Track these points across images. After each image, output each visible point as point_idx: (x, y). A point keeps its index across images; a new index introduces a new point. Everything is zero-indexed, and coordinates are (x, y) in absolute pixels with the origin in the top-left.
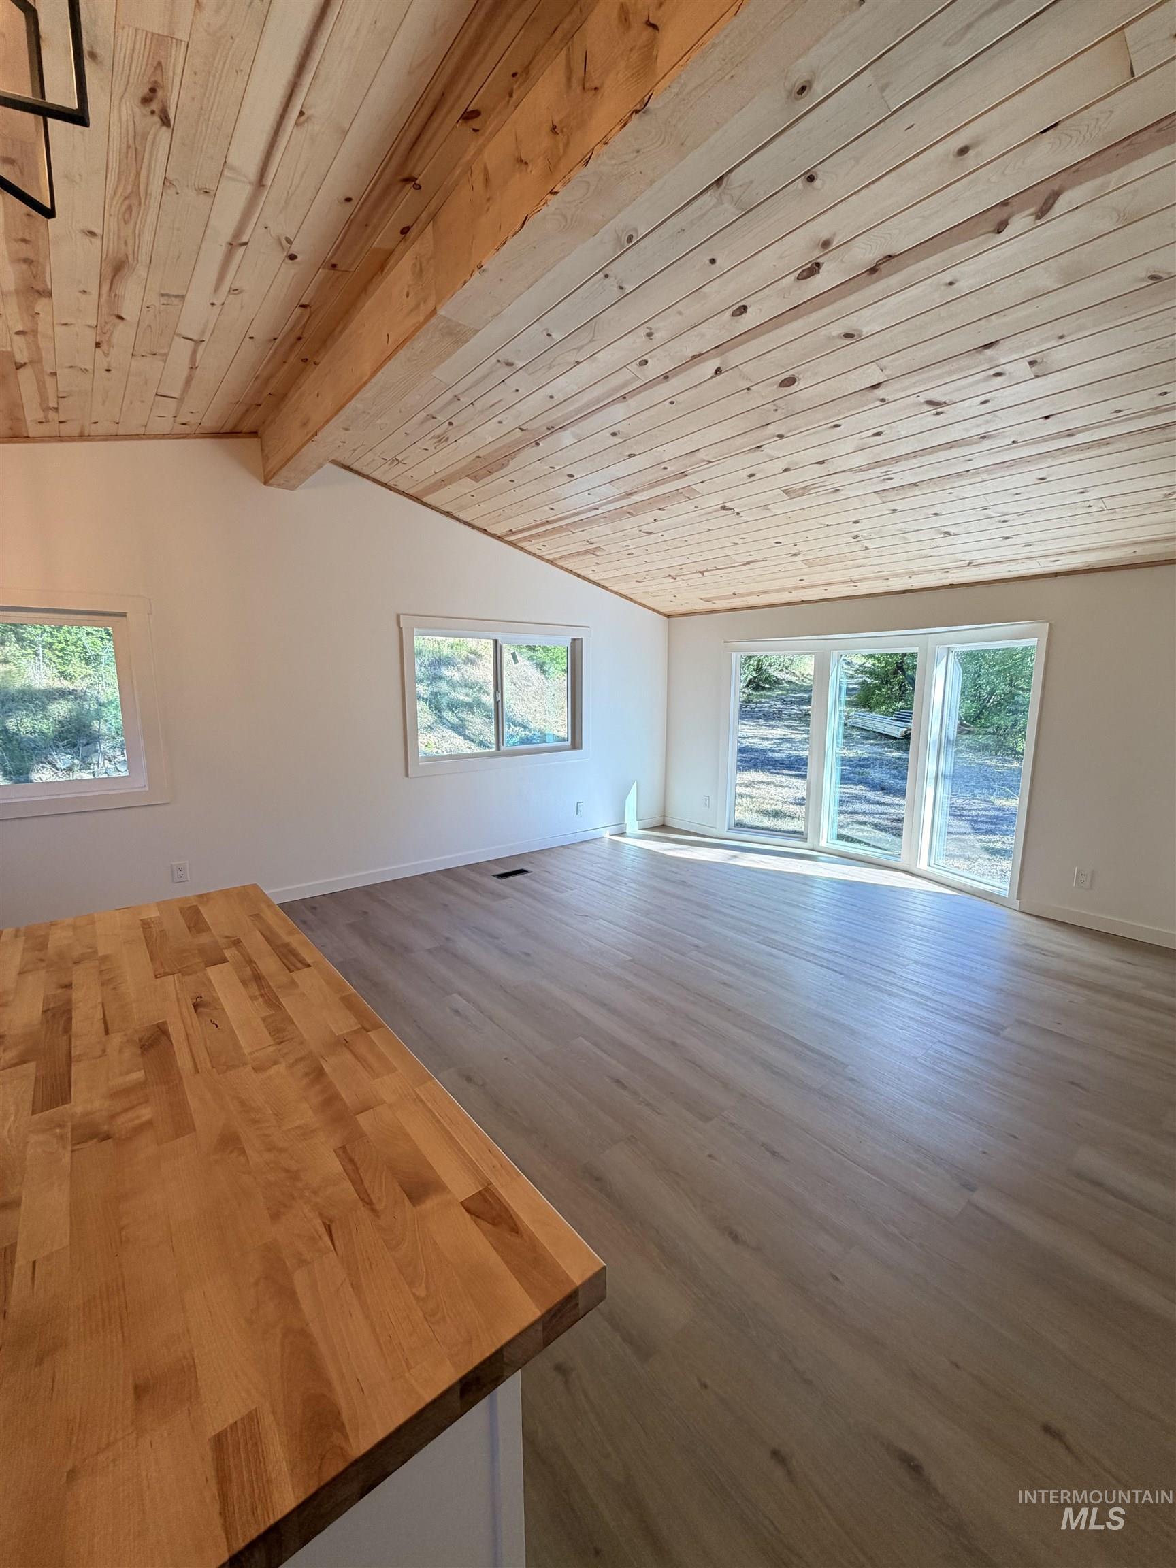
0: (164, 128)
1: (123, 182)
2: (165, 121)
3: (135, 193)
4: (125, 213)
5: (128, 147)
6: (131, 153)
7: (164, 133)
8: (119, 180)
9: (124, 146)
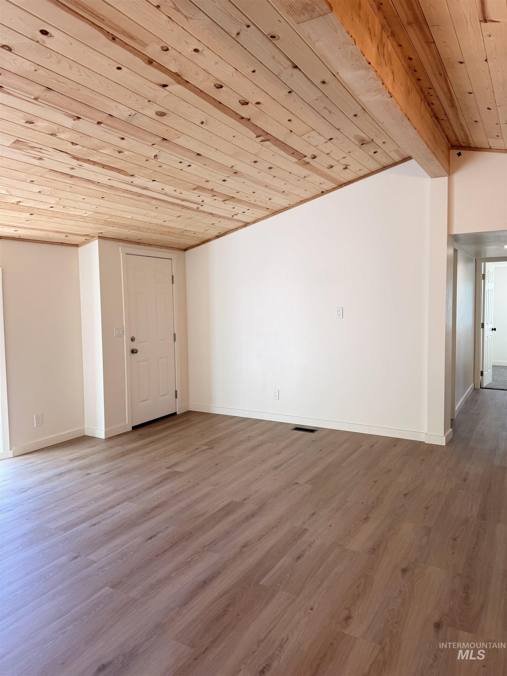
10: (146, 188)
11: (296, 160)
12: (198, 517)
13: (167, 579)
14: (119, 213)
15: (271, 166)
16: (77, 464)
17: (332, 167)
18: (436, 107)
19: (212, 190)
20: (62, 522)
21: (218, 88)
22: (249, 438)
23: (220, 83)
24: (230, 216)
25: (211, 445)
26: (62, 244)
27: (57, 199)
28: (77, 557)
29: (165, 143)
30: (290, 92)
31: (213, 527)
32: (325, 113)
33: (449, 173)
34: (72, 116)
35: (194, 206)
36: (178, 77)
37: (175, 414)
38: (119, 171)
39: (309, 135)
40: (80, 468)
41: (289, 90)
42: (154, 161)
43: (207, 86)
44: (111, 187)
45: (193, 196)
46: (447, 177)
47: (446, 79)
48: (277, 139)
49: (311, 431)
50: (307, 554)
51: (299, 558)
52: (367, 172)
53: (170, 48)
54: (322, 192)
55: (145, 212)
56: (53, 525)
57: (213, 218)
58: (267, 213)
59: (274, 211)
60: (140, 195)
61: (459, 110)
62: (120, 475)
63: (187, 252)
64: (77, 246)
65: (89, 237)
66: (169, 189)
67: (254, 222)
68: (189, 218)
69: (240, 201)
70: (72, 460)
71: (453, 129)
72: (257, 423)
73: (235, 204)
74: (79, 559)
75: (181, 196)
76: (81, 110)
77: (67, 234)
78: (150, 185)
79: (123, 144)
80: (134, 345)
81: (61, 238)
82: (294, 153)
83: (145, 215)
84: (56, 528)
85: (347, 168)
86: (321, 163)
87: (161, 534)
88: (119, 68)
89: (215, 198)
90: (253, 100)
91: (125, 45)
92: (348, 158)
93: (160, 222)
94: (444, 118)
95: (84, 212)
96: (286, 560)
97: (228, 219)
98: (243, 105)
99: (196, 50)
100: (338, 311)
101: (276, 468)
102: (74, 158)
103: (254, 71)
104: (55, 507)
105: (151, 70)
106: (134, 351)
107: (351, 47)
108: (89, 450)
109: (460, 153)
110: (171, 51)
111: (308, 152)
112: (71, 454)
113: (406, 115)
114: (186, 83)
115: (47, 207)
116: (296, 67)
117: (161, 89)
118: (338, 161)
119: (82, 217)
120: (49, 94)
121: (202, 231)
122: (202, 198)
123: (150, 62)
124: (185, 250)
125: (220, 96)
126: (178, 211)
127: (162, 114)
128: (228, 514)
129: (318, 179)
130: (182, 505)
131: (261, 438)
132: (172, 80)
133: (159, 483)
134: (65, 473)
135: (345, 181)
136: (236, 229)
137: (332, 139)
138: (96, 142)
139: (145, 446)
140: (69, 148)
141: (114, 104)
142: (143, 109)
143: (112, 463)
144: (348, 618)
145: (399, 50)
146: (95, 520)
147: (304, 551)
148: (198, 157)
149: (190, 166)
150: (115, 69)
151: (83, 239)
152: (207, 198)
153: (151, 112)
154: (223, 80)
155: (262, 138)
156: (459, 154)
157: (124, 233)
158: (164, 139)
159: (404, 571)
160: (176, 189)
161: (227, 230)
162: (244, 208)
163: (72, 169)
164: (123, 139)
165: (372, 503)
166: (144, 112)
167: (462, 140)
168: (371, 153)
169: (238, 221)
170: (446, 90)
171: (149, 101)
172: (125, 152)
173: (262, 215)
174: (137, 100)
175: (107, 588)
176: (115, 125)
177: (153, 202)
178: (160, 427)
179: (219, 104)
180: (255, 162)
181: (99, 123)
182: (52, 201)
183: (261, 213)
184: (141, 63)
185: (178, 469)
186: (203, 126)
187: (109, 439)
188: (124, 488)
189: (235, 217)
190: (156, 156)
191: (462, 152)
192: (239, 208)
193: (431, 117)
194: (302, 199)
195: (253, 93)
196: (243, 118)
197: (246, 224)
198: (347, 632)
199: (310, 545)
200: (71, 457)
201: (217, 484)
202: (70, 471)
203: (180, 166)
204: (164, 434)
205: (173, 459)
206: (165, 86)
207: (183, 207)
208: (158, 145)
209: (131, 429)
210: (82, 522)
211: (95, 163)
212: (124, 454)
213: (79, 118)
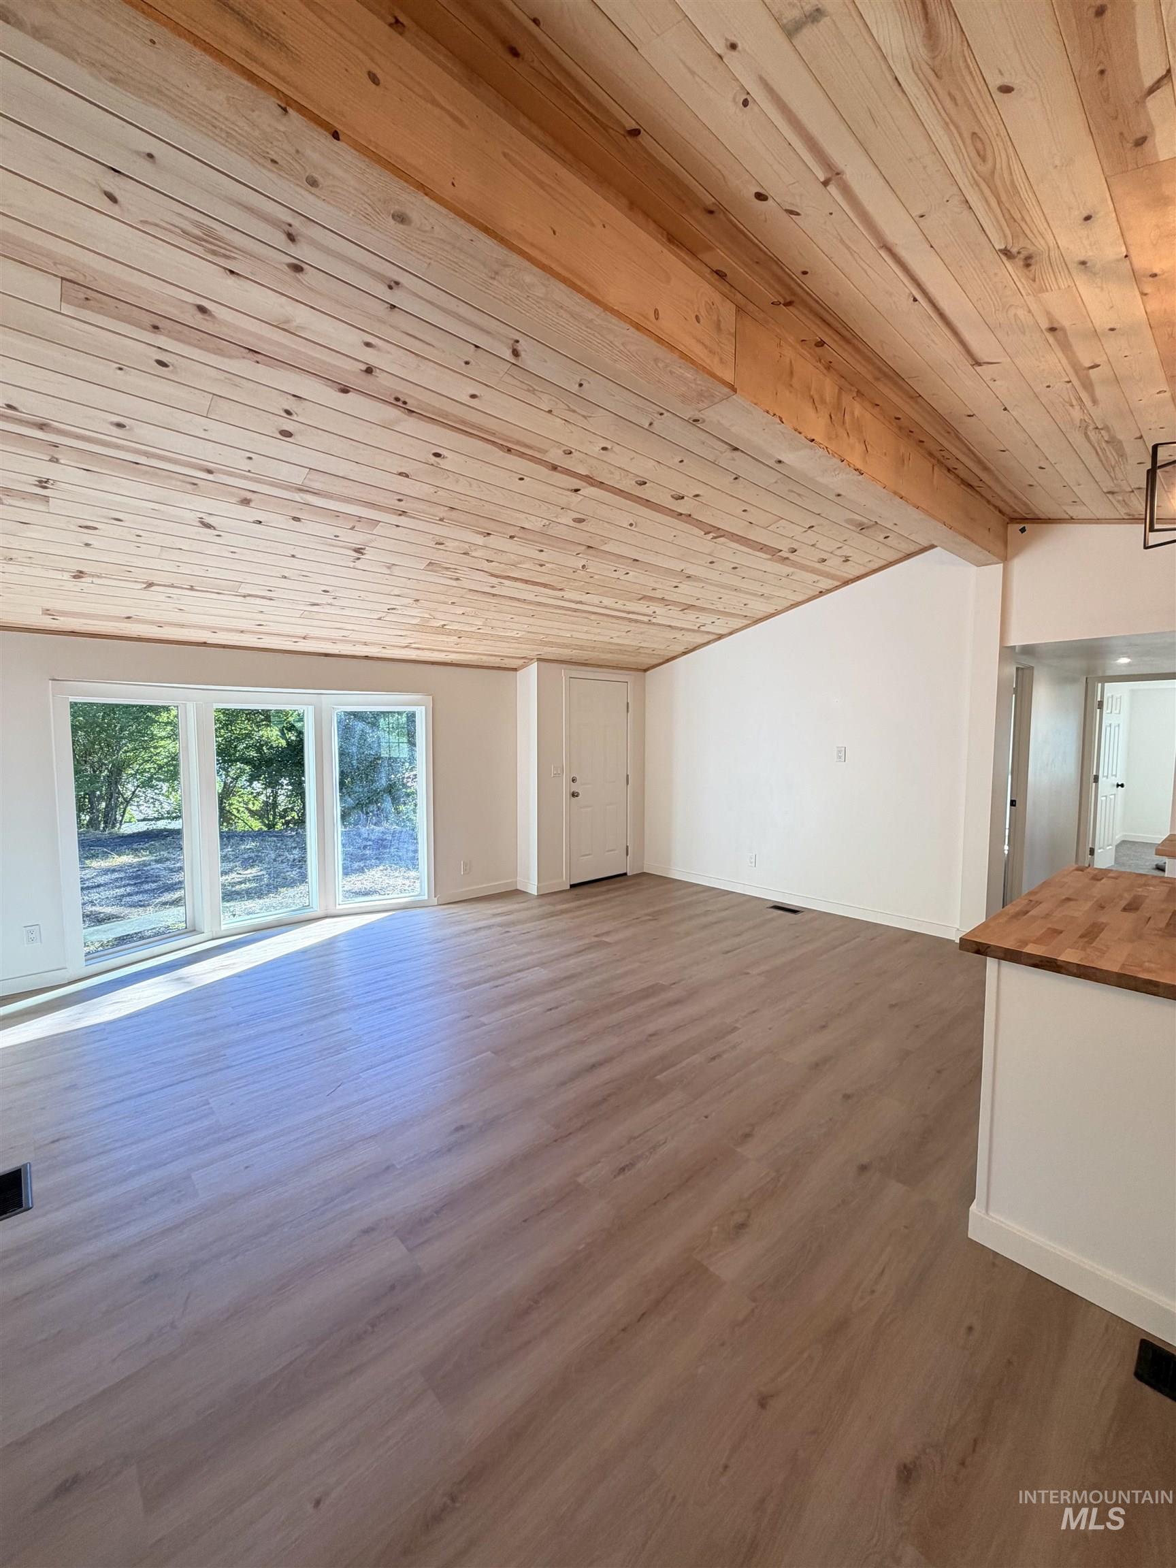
0: (1003, 247)
1: (1008, 183)
2: (1006, 253)
3: (989, 179)
4: (985, 149)
5: (1023, 219)
6: (1017, 216)
7: (1000, 246)
8: (1012, 182)
9: (1028, 219)
10: (580, 602)
11: (769, 557)
12: (612, 994)
13: (555, 1054)
14: (555, 632)
15: (735, 565)
16: (499, 920)
17: (824, 560)
18: (962, 472)
19: (663, 599)
20: (464, 979)
21: (640, 485)
22: (706, 913)
23: (642, 480)
24: (696, 628)
25: (655, 916)
26: (499, 668)
27: (484, 620)
28: (469, 1017)
29: (591, 551)
30: (736, 479)
31: (624, 1008)
32: (793, 497)
33: (1005, 559)
34: (481, 533)
35: (646, 619)
36: (590, 480)
37: (625, 874)
38: (545, 585)
39: (778, 524)
40: (500, 925)
41: (735, 476)
42: (582, 572)
43: (628, 485)
44: (539, 604)
45: (641, 607)
46: (1002, 565)
47: (958, 436)
48: (733, 534)
49: (794, 911)
50: (725, 1056)
51: (714, 1059)
52: (883, 563)
53: (573, 451)
54: (821, 592)
55: (585, 629)
56: (454, 981)
57: (674, 631)
58: (746, 622)
59: (755, 619)
60: (576, 610)
61: (996, 472)
62: (541, 937)
63: (648, 672)
64: (515, 670)
65: (527, 661)
66: (607, 601)
67: (731, 634)
68: (641, 633)
69: (703, 609)
70: (495, 915)
71: (999, 496)
72: (724, 895)
73: (698, 614)
74: (471, 1018)
75: (623, 608)
76: (491, 526)
77: (503, 657)
78: (585, 598)
79: (543, 557)
80: (575, 788)
81: (495, 661)
82: (763, 548)
83: (587, 632)
84: (457, 985)
85: (848, 560)
86: (807, 556)
87: (563, 1007)
88: (521, 479)
89: (669, 607)
90: (689, 492)
91: (522, 455)
92: (845, 547)
93: (607, 639)
94: (981, 484)
95: (516, 632)
96: (697, 1058)
97: (693, 631)
98: (677, 499)
99: (604, 449)
100: (840, 752)
101: (727, 952)
102: (492, 575)
103: (682, 461)
104: (463, 962)
105: (557, 477)
106: (574, 795)
107: (778, 426)
108: (516, 906)
109: (1024, 527)
110: (575, 454)
111: (784, 545)
112: (496, 908)
113: (895, 493)
114: (601, 485)
115: (473, 629)
116: (736, 449)
117: (574, 494)
118: (831, 553)
119: (514, 638)
120: (454, 514)
121: (663, 647)
122: (652, 608)
123: (555, 468)
124: (645, 670)
125: (646, 493)
126: (625, 626)
127: (581, 521)
128: (647, 997)
129: (809, 577)
130: (598, 978)
131: (724, 914)
132: (585, 484)
133: (580, 952)
134: (484, 927)
135: (851, 577)
136: (708, 643)
137: (813, 527)
138: (513, 556)
139: (579, 908)
140: (486, 566)
141: (523, 516)
142: (556, 517)
143: (538, 923)
144: (747, 1136)
145: (876, 411)
146: (500, 982)
147: (724, 1052)
148: (635, 562)
149: (627, 573)
150: (517, 480)
151: (521, 662)
152: (660, 609)
153: (567, 519)
154: (646, 476)
155: (711, 535)
156: (1023, 530)
157: (566, 653)
158: (589, 547)
159: (847, 1097)
160: (617, 600)
161: (695, 645)
162: (714, 618)
163: (493, 587)
164: (542, 551)
165: (841, 1010)
166: (559, 520)
167: (1022, 511)
168: (881, 538)
169: (708, 633)
170: (965, 449)
171: (563, 508)
172: (547, 565)
173: (741, 625)
174: (549, 509)
175: (489, 1053)
176: (530, 537)
177: (593, 617)
178: (604, 889)
179: (647, 503)
180: (711, 563)
181: (512, 537)
182: (479, 622)
183: (740, 623)
184: (544, 471)
185: (606, 939)
186: (632, 528)
187: (540, 896)
188: (539, 952)
189: (703, 629)
190: (584, 566)
191: (1027, 526)
192: (705, 618)
193: (959, 485)
194: (793, 603)
195: (687, 485)
196: (681, 514)
197: (721, 637)
198: (739, 1150)
199: (734, 1047)
200: (495, 911)
201: (646, 962)
202: (489, 927)
203: (615, 575)
204: (608, 896)
205: (606, 927)
206: (577, 490)
207: (631, 620)
208: (583, 554)
209: (569, 887)
210: (485, 982)
211: (516, 579)
212: (552, 914)
213: (489, 534)
